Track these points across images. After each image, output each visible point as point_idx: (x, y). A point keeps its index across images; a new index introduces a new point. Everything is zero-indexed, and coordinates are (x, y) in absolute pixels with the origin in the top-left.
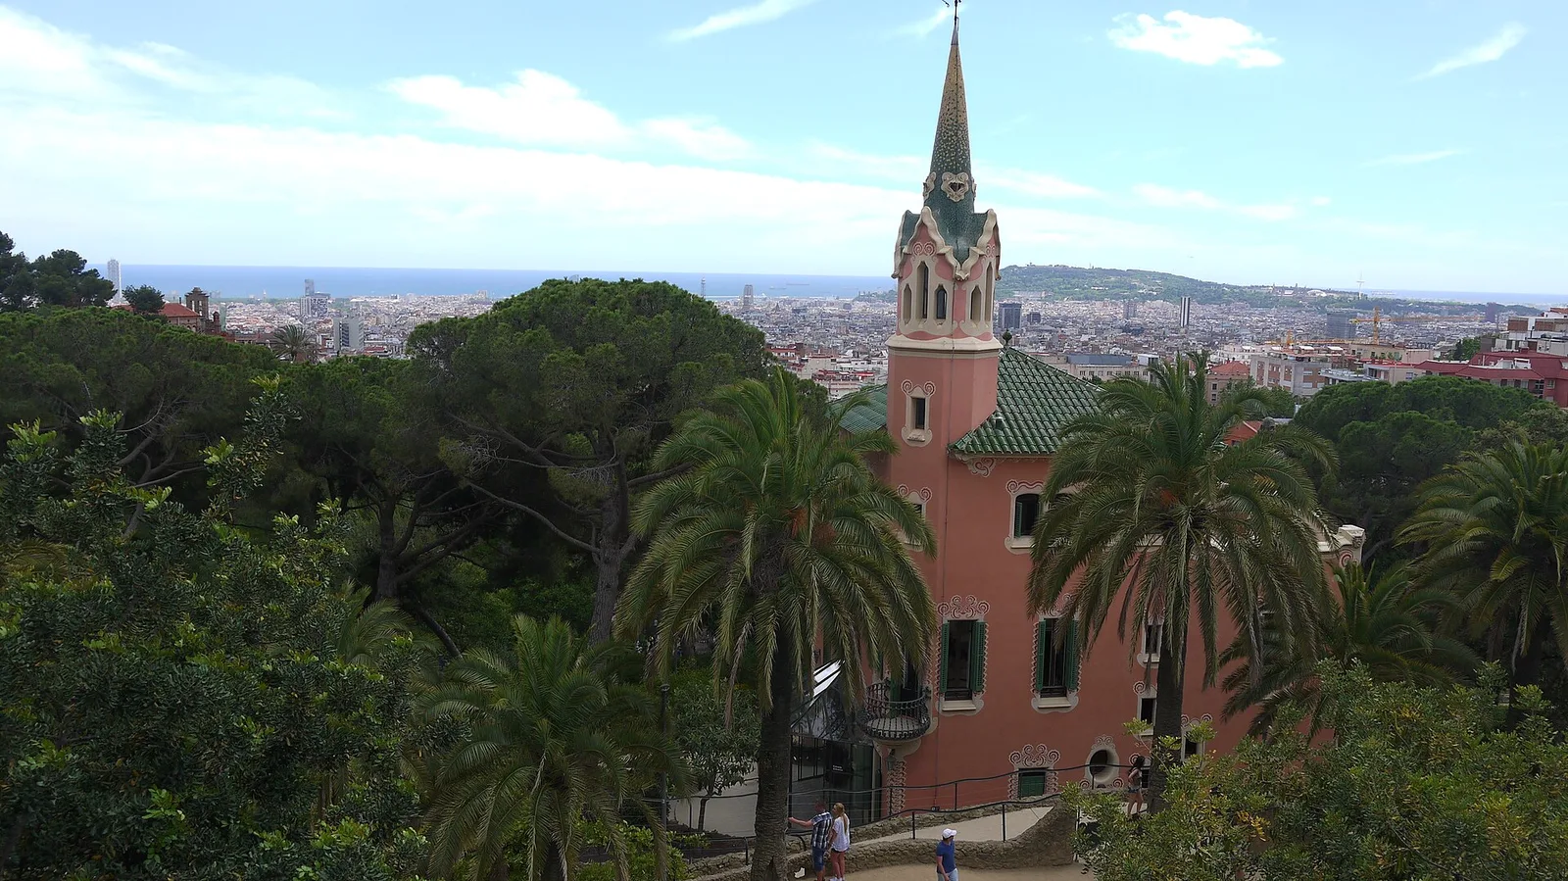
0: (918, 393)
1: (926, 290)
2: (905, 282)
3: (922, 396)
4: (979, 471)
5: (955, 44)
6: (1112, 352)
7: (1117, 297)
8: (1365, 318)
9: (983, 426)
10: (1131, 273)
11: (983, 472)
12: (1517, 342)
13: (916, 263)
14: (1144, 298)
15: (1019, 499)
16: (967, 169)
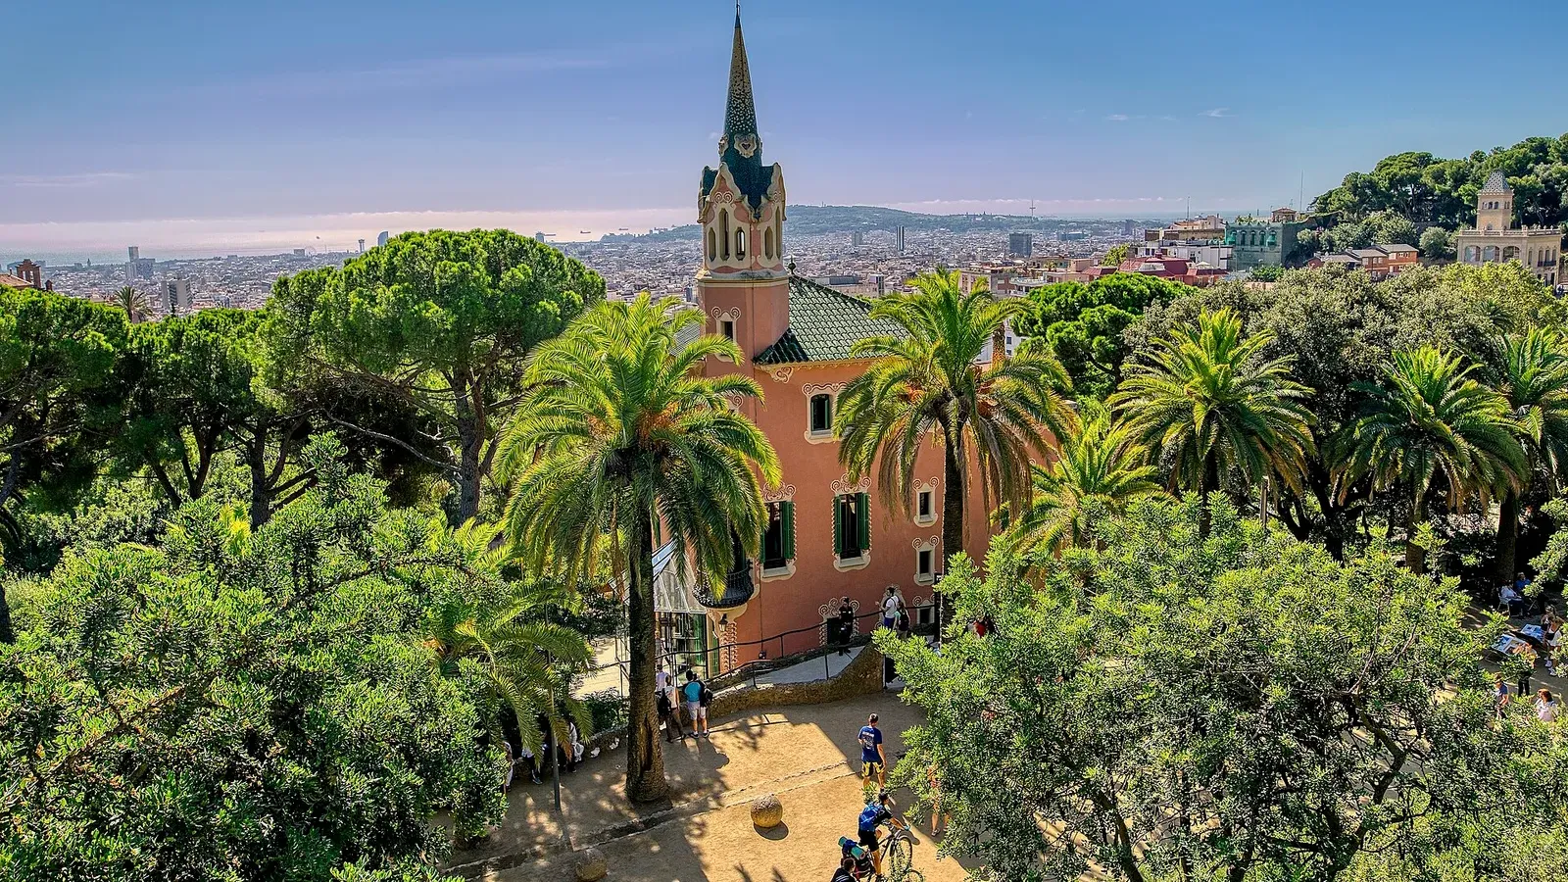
0: (726, 317)
1: (726, 234)
2: (709, 226)
3: (729, 320)
4: (781, 379)
5: (738, 26)
6: (845, 273)
7: (849, 228)
8: (1038, 237)
9: (781, 341)
10: (854, 209)
11: (783, 379)
12: (1153, 250)
13: (717, 209)
14: (867, 229)
15: (813, 400)
16: (754, 131)
